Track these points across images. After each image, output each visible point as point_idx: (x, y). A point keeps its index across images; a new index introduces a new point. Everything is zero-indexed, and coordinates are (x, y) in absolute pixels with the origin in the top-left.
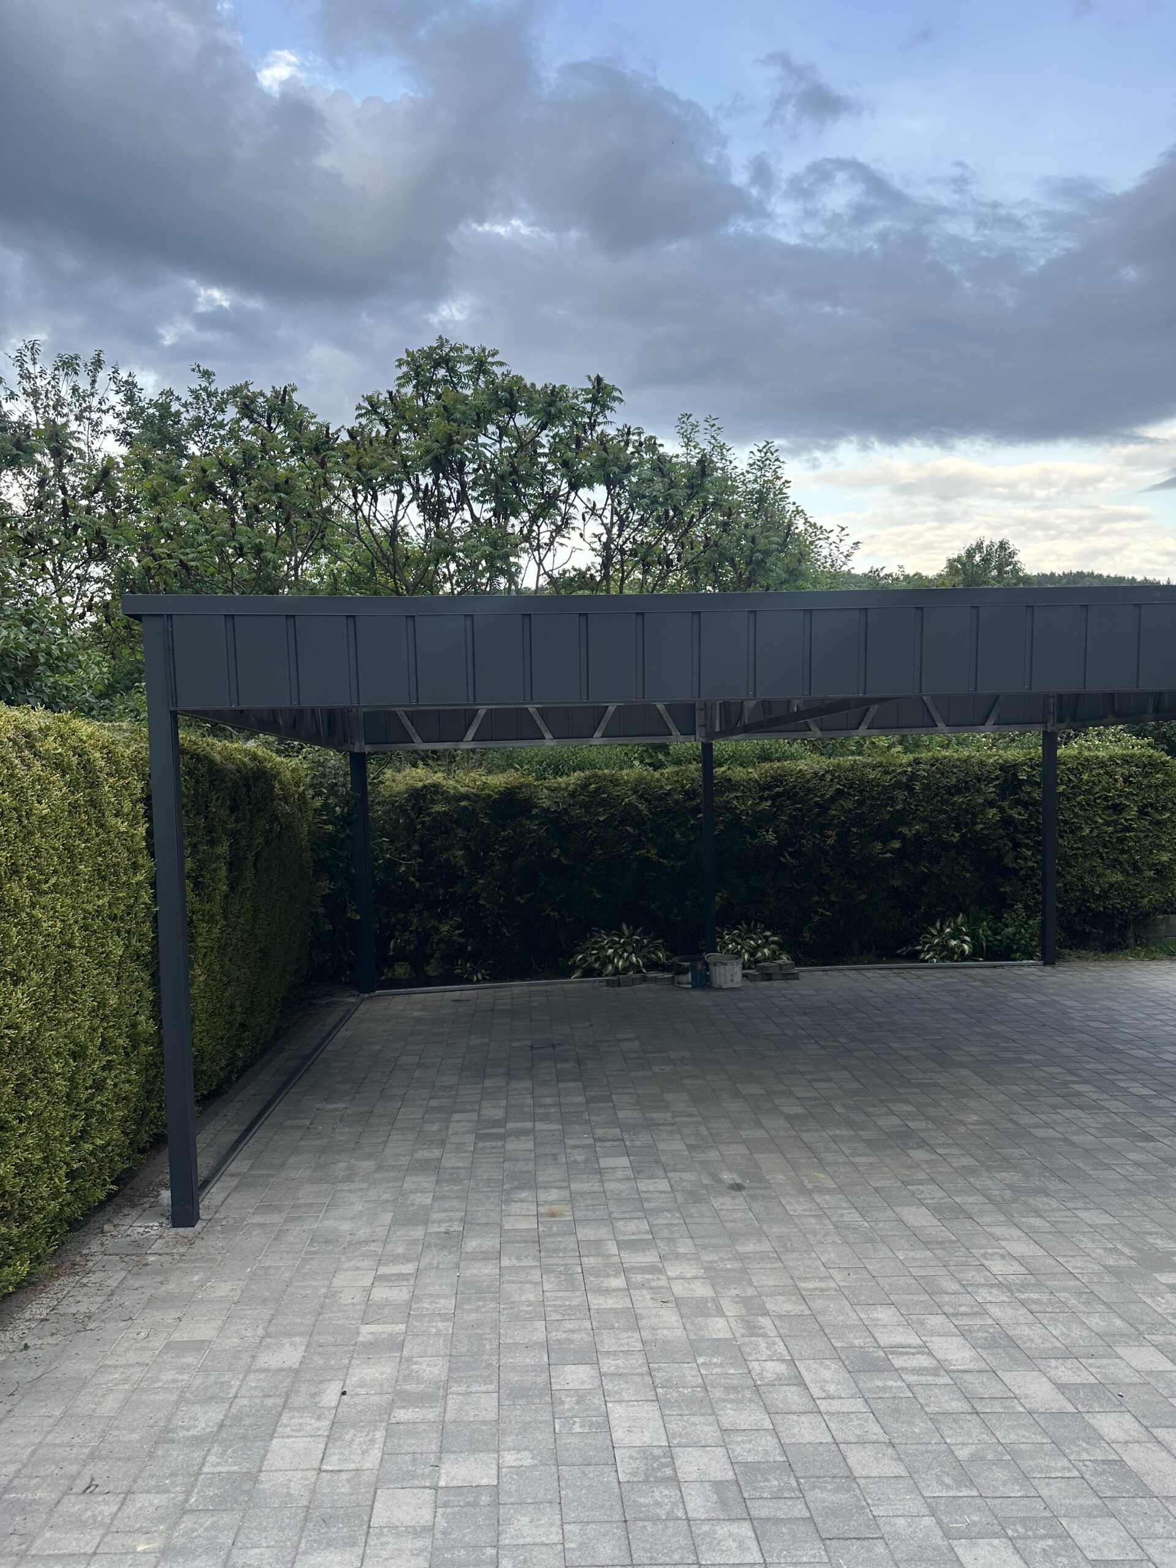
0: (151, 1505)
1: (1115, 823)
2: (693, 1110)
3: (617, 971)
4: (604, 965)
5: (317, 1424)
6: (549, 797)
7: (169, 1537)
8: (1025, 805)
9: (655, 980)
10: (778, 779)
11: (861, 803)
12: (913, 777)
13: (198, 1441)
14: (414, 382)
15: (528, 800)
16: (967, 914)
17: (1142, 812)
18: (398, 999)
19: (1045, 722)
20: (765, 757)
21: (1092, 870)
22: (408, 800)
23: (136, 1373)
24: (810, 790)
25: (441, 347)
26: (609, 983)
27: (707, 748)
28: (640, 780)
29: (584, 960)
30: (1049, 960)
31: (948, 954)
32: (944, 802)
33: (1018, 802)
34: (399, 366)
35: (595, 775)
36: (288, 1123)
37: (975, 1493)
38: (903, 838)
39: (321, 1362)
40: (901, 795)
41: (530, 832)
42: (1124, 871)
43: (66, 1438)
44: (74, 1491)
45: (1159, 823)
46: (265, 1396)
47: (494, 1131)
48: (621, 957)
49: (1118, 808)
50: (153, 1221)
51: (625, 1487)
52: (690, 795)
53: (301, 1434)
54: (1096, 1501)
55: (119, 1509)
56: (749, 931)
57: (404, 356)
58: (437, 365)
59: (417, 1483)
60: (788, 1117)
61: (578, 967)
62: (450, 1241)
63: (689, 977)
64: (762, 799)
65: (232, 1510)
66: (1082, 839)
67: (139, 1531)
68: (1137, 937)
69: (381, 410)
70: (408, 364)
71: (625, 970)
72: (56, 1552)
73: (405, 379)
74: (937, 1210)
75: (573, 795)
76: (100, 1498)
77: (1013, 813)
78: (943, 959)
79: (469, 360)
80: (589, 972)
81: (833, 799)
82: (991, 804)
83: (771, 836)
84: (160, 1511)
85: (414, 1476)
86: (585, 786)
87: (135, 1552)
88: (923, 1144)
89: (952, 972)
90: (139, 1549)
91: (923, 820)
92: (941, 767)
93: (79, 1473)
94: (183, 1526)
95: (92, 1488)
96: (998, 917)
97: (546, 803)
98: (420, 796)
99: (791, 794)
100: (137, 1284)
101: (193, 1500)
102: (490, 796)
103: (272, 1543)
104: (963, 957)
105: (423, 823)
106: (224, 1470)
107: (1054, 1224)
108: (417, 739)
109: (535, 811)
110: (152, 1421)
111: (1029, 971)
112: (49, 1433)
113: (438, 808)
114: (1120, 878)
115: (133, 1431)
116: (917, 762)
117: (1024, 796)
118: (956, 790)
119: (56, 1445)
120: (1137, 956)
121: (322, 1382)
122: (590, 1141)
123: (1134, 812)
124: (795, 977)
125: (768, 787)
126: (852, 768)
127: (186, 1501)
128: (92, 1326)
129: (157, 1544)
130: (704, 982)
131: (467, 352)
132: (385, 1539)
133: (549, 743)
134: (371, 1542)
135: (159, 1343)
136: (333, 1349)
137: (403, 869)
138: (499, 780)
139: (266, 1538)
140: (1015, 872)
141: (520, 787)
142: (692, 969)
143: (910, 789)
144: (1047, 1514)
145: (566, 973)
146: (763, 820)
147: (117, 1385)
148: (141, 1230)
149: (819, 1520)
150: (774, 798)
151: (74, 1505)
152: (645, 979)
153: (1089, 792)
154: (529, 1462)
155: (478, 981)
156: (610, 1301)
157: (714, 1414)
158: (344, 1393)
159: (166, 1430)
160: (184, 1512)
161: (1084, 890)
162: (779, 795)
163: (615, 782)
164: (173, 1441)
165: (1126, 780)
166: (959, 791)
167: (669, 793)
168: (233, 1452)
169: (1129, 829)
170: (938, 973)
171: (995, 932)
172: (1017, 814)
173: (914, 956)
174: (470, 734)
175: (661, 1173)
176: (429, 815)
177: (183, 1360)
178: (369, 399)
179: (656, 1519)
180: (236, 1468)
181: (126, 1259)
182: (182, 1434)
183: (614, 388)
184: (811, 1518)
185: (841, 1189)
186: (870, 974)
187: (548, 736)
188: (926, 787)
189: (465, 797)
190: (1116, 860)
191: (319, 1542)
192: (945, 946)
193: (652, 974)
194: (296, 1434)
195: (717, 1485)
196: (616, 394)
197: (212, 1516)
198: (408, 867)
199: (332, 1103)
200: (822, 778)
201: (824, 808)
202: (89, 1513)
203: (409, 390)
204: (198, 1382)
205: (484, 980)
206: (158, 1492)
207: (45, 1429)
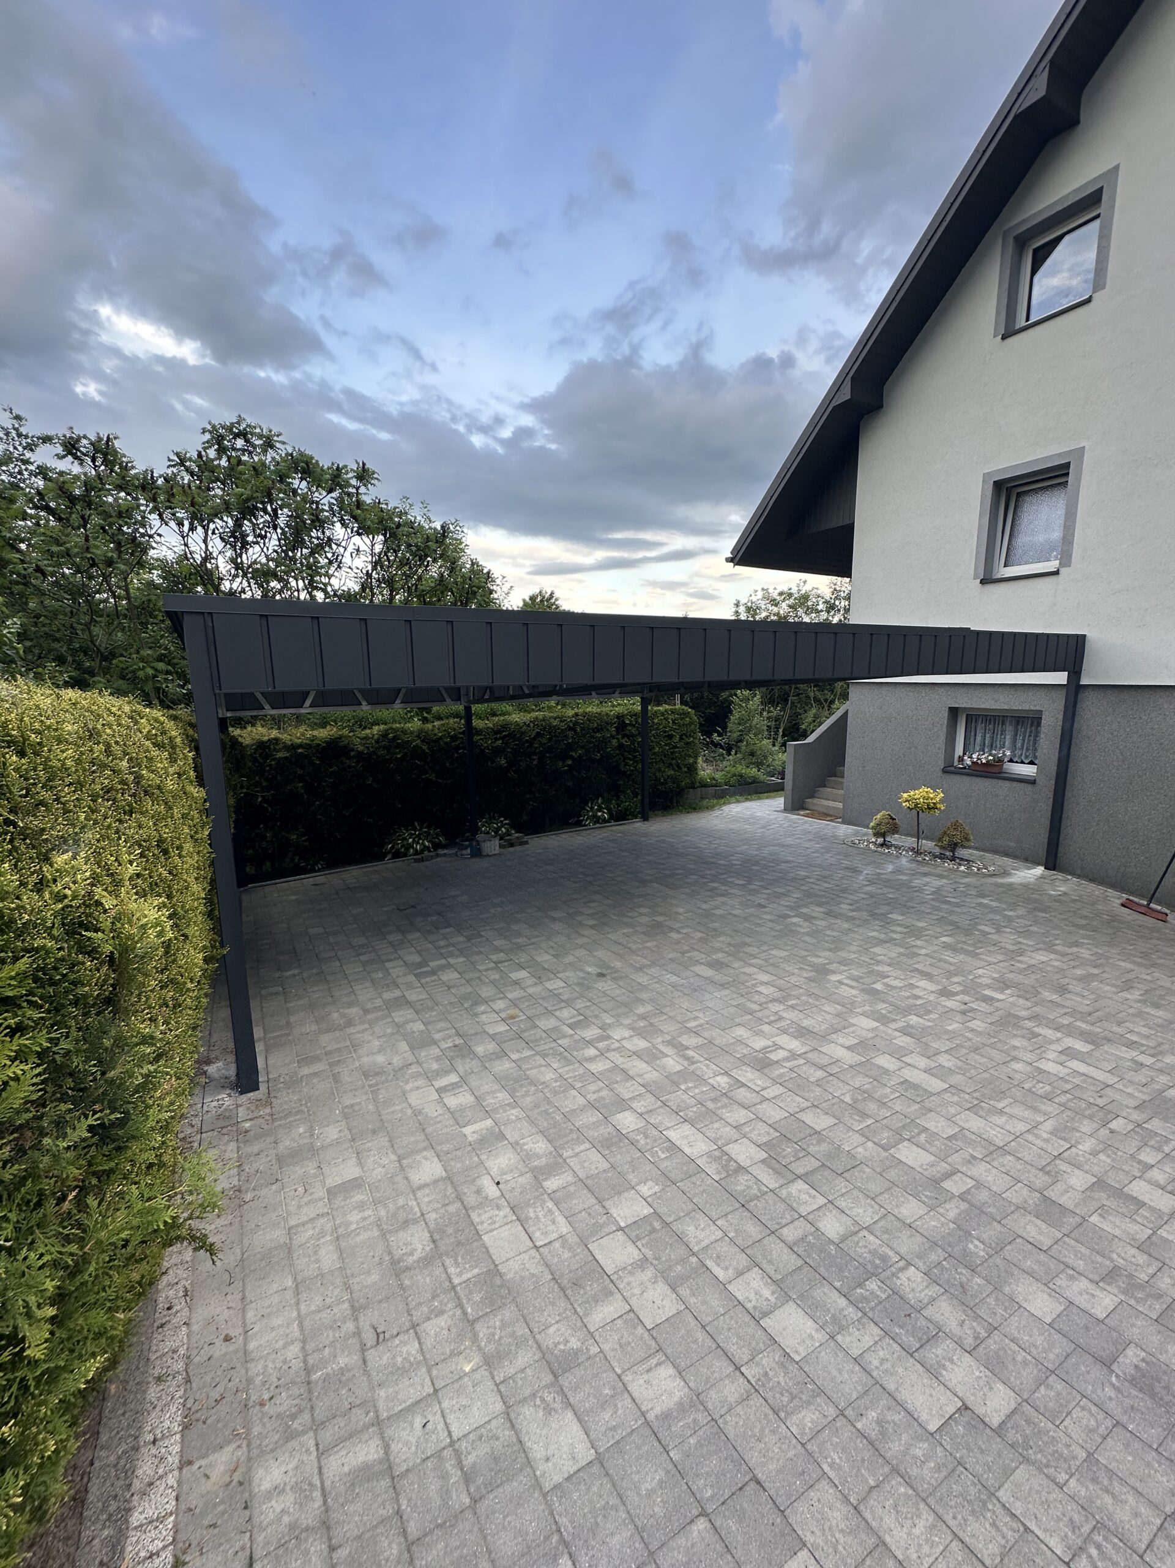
0: (442, 1329)
1: (669, 744)
2: (536, 933)
3: (416, 853)
4: (407, 849)
5: (502, 1213)
6: (361, 744)
7: (480, 1348)
8: (628, 737)
9: (445, 855)
10: (505, 726)
11: (550, 739)
12: (576, 723)
13: (427, 1261)
14: (216, 447)
15: (345, 747)
16: (603, 798)
17: (681, 738)
18: (267, 889)
19: (642, 692)
20: (494, 714)
21: (659, 770)
22: (256, 750)
23: (325, 1223)
24: (522, 733)
25: (238, 423)
26: (416, 861)
27: (468, 709)
28: (421, 730)
29: (392, 847)
30: (645, 818)
31: (597, 820)
32: (592, 737)
33: (625, 736)
34: (203, 432)
35: (391, 728)
36: (264, 992)
37: (871, 1121)
38: (572, 757)
39: (459, 1165)
40: (570, 734)
41: (350, 767)
42: (674, 769)
43: (318, 1301)
44: (369, 1345)
45: (688, 743)
46: (445, 1205)
47: (423, 970)
48: (418, 843)
49: (670, 737)
50: (219, 1094)
51: (722, 1182)
52: (454, 738)
53: (497, 1225)
54: (917, 1106)
55: (420, 1343)
56: (490, 818)
57: (209, 427)
58: (237, 436)
59: (607, 1230)
60: (592, 927)
61: (389, 852)
62: (464, 1051)
63: (469, 851)
64: (496, 739)
65: (505, 1304)
66: (654, 754)
67: (452, 1354)
68: (678, 802)
69: (188, 464)
70: (210, 432)
71: (422, 851)
72: (403, 1405)
73: (208, 445)
74: (710, 965)
75: (377, 742)
76: (397, 1342)
77: (623, 741)
78: (595, 823)
79: (260, 436)
80: (397, 855)
81: (535, 738)
82: (613, 737)
83: (503, 762)
84: (454, 1330)
85: (601, 1226)
86: (385, 735)
87: (466, 1374)
88: (672, 929)
89: (604, 830)
90: (467, 1369)
91: (582, 747)
92: (590, 718)
93: (358, 1328)
94: (481, 1335)
95: (381, 1336)
96: (618, 798)
97: (361, 748)
98: (264, 747)
99: (511, 735)
100: (255, 1148)
101: (469, 1310)
102: (318, 745)
103: (557, 1318)
104: (605, 821)
105: (270, 766)
106: (469, 1275)
107: (766, 960)
108: (267, 707)
109: (352, 754)
110: (377, 1259)
111: (637, 826)
112: (298, 1304)
113: (280, 755)
114: (672, 772)
115: (369, 1272)
116: (577, 714)
117: (627, 732)
118: (597, 730)
119: (313, 1312)
120: (681, 812)
121: (474, 1180)
122: (492, 965)
123: (677, 739)
124: (526, 843)
125: (499, 732)
126: (544, 720)
127: (465, 1313)
128: (248, 1197)
129: (477, 1359)
130: (477, 853)
131: (258, 430)
132: (626, 1280)
133: (365, 707)
134: (621, 1286)
135: (320, 1192)
136: (459, 1153)
137: (260, 799)
138: (323, 733)
139: (549, 1316)
140: (624, 772)
141: (341, 737)
142: (470, 846)
143: (574, 730)
144: (908, 1121)
145: (381, 857)
146: (497, 751)
147: (319, 1239)
148: (215, 1104)
149: (828, 1164)
150: (502, 738)
151: (378, 1358)
152: (438, 855)
153: (657, 729)
154: (657, 1188)
155: (319, 871)
156: (600, 1064)
157: (721, 1119)
158: (498, 1183)
159: (394, 1262)
160: (472, 1323)
161: (656, 779)
162: (505, 736)
163: (404, 732)
164: (408, 1269)
165: (673, 722)
166: (598, 731)
167: (441, 738)
168: (463, 1258)
169: (676, 747)
170: (597, 832)
171: (619, 805)
172: (625, 742)
173: (579, 824)
174: (308, 703)
175: (552, 976)
176: (274, 759)
177: (354, 1200)
178: (177, 454)
179: (757, 1198)
180: (476, 1271)
181: (225, 1131)
182: (410, 1260)
183: (374, 473)
184: (823, 1165)
185: (654, 964)
186: (563, 836)
187: (364, 703)
188: (582, 729)
189: (300, 746)
190: (670, 764)
191: (588, 1302)
192: (595, 816)
193: (441, 852)
194: (493, 1227)
195: (763, 1161)
196: (375, 476)
197: (495, 1316)
198: (263, 797)
199: (286, 971)
200: (528, 726)
201: (531, 742)
202: (400, 1359)
203: (212, 453)
204: (383, 1213)
205: (323, 869)
206: (436, 1316)
207: (293, 1301)
